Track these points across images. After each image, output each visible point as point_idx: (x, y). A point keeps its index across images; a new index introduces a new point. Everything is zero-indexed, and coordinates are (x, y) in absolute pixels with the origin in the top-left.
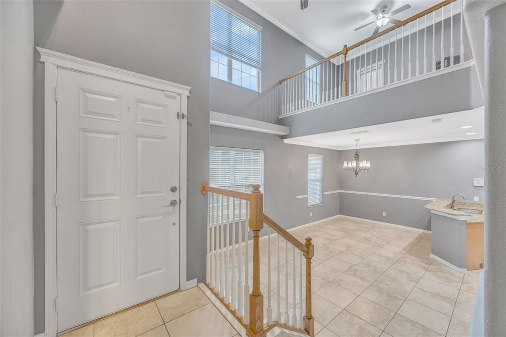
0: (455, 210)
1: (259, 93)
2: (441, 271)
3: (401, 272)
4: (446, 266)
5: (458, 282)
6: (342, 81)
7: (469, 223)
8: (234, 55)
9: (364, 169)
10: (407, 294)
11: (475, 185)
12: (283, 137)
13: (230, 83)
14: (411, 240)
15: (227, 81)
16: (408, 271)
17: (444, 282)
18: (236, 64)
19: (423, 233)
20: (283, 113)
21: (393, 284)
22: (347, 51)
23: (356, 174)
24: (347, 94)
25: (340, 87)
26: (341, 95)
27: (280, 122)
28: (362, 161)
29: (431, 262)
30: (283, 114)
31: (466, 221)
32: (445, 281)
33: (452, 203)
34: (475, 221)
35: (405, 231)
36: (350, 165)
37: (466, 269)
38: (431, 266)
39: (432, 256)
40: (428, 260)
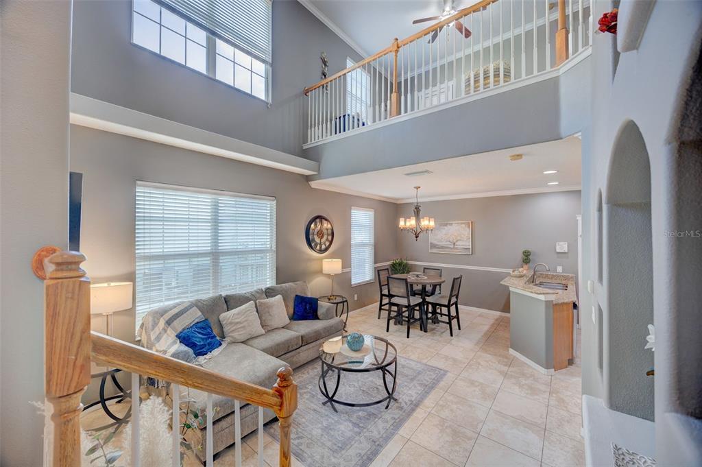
0: (536, 285)
1: (267, 103)
2: (523, 375)
3: (472, 383)
4: (529, 366)
5: (545, 392)
6: (391, 92)
7: (556, 304)
8: (218, 31)
9: (427, 230)
10: (480, 425)
11: (558, 251)
12: (308, 178)
13: (211, 79)
14: (486, 328)
15: (205, 73)
16: (481, 381)
17: (527, 394)
18: (221, 46)
19: (501, 316)
20: (309, 140)
21: (461, 408)
22: (398, 47)
23: (417, 237)
24: (399, 113)
25: (389, 102)
26: (391, 115)
27: (305, 154)
28: (423, 218)
29: (511, 362)
30: (309, 142)
31: (552, 301)
32: (529, 392)
33: (534, 275)
34: (562, 301)
35: (479, 316)
36: (408, 224)
37: (553, 370)
38: (511, 369)
39: (511, 351)
40: (507, 358)
